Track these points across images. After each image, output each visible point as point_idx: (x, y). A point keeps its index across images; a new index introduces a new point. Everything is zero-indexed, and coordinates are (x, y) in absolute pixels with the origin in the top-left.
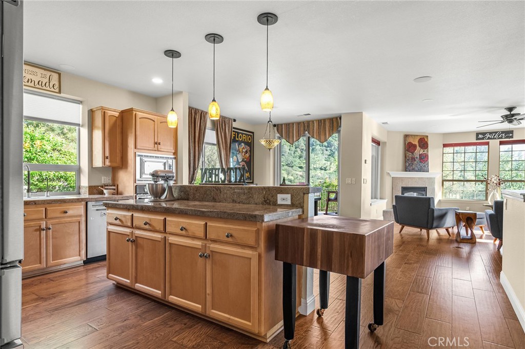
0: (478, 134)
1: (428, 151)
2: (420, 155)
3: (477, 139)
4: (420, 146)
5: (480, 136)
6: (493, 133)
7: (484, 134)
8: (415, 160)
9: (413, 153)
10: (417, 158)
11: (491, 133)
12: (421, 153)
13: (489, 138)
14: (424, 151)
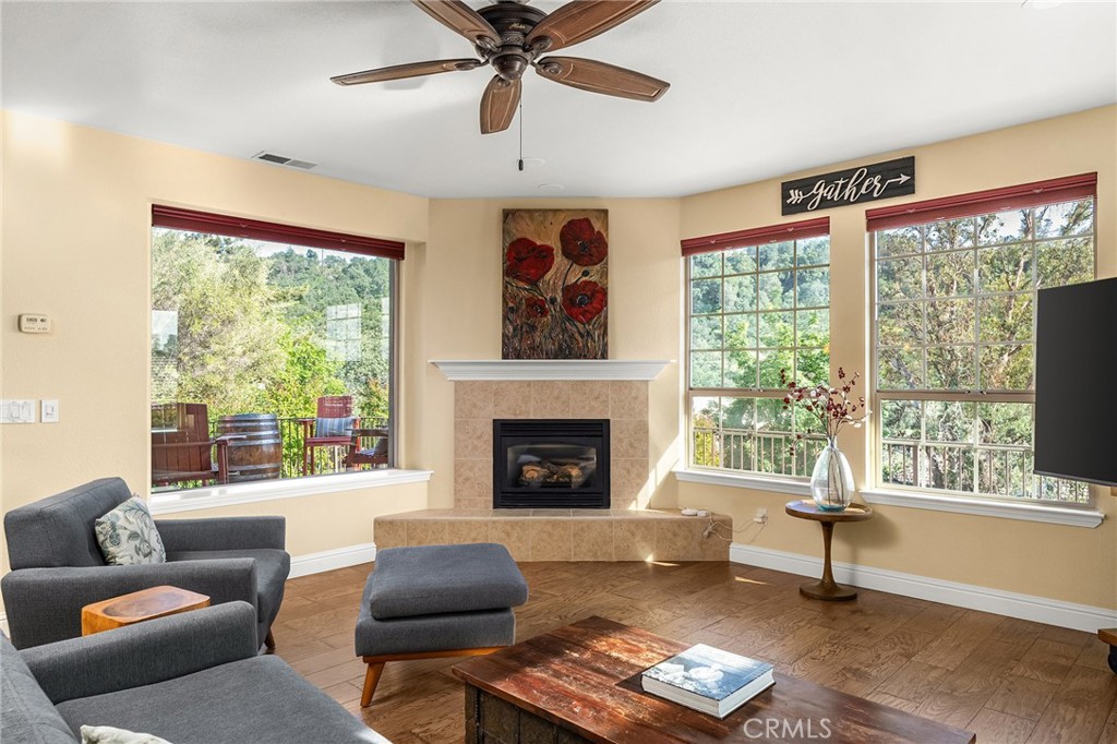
0: (786, 188)
1: (605, 274)
2: (567, 290)
3: (788, 209)
4: (566, 253)
5: (796, 196)
6: (837, 176)
7: (805, 184)
8: (544, 313)
9: (534, 282)
10: (553, 301)
11: (830, 179)
12: (572, 280)
13: (825, 203)
14: (585, 274)
